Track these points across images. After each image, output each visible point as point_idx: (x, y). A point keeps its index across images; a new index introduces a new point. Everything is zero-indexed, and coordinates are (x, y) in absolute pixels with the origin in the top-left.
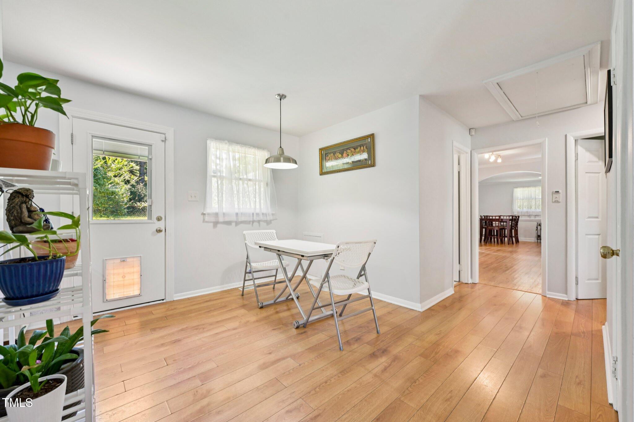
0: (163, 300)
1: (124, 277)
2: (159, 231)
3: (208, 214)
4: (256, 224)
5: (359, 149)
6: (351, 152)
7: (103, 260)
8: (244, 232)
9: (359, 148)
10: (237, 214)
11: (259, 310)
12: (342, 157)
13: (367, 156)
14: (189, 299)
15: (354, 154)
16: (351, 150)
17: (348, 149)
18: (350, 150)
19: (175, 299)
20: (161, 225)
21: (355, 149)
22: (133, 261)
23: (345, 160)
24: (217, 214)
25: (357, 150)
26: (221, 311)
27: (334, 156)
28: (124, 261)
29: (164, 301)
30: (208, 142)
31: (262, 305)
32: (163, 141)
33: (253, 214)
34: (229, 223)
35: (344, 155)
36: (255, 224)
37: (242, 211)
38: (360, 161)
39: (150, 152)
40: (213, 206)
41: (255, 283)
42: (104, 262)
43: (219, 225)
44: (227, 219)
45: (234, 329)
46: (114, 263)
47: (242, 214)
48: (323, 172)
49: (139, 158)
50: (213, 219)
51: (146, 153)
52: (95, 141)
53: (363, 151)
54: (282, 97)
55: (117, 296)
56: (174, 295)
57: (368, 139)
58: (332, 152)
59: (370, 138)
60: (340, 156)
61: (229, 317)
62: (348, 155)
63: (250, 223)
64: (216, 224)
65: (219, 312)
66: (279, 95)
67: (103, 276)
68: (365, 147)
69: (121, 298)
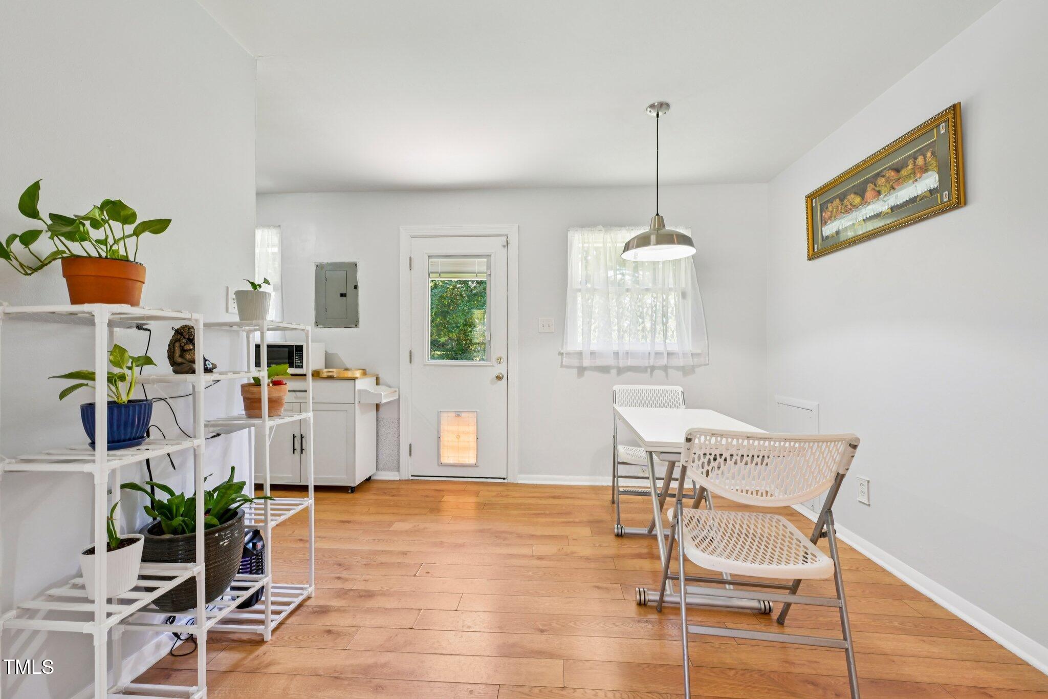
0: (504, 479)
1: (458, 437)
2: (499, 378)
3: (568, 354)
4: (659, 373)
5: (910, 167)
6: (888, 180)
7: (438, 412)
8: (616, 388)
9: (910, 163)
10: (616, 354)
11: (612, 537)
12: (864, 202)
13: (937, 178)
14: (536, 486)
15: (894, 185)
16: (887, 175)
17: (878, 175)
18: (883, 176)
19: (520, 482)
20: (501, 369)
21: (898, 171)
22: (468, 417)
23: (870, 207)
24: (580, 354)
25: (904, 172)
26: (555, 520)
27: (842, 204)
28: (458, 416)
29: (505, 481)
30: (570, 234)
31: (620, 531)
32: (504, 246)
33: (649, 353)
34: (605, 369)
35: (869, 194)
36: (656, 372)
37: (628, 349)
38: (913, 200)
39: (489, 266)
40: (576, 341)
41: (619, 485)
42: (439, 413)
43: (587, 373)
44: (599, 362)
45: (540, 558)
46: (449, 417)
47: (628, 353)
48: (816, 250)
49: (477, 276)
50: (575, 362)
51: (484, 268)
52: (431, 262)
53: (925, 169)
54: (661, 106)
55: (451, 461)
56: (519, 475)
57: (938, 126)
58: (837, 196)
59: (946, 121)
60: (857, 200)
61: (555, 533)
62: (879, 193)
63: (646, 372)
64: (581, 370)
65: (552, 520)
66: (652, 106)
67: (438, 432)
68: (929, 154)
69: (456, 465)
